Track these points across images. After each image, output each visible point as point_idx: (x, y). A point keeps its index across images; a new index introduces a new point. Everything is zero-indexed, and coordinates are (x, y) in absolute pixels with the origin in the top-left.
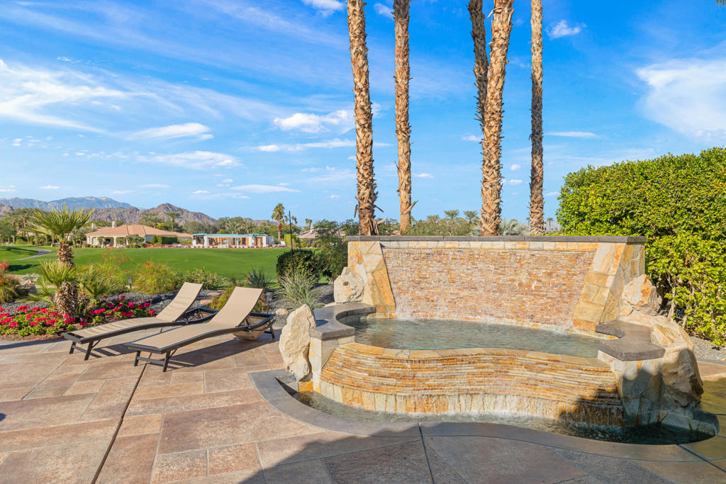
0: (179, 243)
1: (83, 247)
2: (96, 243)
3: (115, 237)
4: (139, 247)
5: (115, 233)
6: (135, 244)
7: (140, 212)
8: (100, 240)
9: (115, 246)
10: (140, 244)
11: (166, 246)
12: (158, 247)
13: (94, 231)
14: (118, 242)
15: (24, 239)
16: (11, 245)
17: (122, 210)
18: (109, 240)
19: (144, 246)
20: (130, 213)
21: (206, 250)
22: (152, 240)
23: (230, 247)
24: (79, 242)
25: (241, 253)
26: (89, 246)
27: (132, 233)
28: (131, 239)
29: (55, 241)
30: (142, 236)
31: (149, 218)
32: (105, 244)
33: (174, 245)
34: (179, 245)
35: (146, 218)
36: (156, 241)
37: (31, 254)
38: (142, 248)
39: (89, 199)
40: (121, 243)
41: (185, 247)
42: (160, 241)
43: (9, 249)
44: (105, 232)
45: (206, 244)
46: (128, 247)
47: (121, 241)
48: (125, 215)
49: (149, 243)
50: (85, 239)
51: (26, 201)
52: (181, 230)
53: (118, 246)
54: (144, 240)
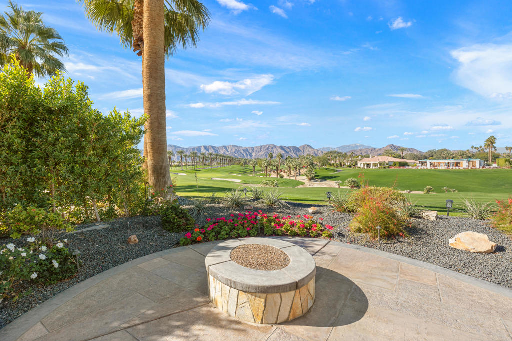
0: (409, 166)
1: (357, 168)
2: (362, 166)
3: (372, 163)
4: (386, 168)
5: (372, 161)
6: (383, 166)
7: (377, 150)
8: (364, 164)
10: (386, 166)
11: (402, 168)
12: (397, 168)
13: (361, 160)
14: (373, 165)
15: (330, 164)
16: (326, 167)
17: (367, 149)
18: (368, 165)
19: (389, 167)
21: (429, 170)
22: (393, 164)
23: (448, 168)
24: (354, 166)
25: (458, 172)
26: (359, 168)
27: (381, 160)
28: (381, 164)
30: (387, 162)
31: (388, 153)
32: (367, 166)
33: (407, 167)
34: (410, 167)
35: (386, 152)
36: (396, 165)
37: (335, 171)
39: (352, 145)
41: (414, 168)
42: (398, 165)
43: (327, 169)
44: (366, 160)
45: (429, 166)
46: (380, 168)
47: (375, 165)
48: (369, 152)
49: (392, 166)
50: (357, 164)
51: (327, 148)
53: (374, 168)
54: (388, 164)
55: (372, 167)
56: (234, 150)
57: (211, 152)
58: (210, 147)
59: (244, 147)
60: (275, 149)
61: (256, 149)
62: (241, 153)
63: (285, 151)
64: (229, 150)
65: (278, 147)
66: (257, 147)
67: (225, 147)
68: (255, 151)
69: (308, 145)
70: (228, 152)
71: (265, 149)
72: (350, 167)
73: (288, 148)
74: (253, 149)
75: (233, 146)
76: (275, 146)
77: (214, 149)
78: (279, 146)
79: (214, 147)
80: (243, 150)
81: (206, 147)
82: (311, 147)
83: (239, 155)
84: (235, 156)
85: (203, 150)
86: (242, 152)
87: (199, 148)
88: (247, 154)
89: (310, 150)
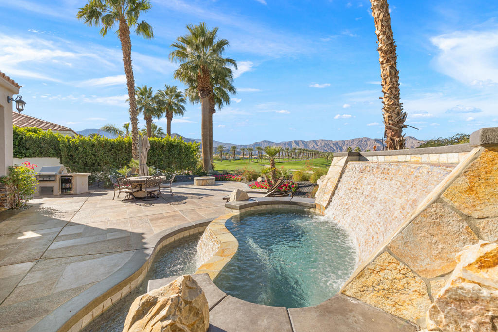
56: (323, 144)
57: (300, 147)
58: (300, 142)
59: (333, 141)
60: (369, 143)
61: (346, 143)
62: (331, 147)
64: (318, 144)
65: (371, 140)
66: (348, 141)
67: (314, 141)
68: (346, 144)
69: (411, 137)
70: (318, 146)
71: (357, 142)
74: (344, 142)
75: (322, 140)
76: (369, 139)
77: (304, 144)
78: (373, 138)
79: (303, 142)
80: (333, 144)
81: (296, 142)
82: (415, 139)
83: (329, 149)
84: (324, 150)
85: (294, 145)
86: (332, 145)
87: (290, 143)
88: (337, 148)
89: (414, 142)
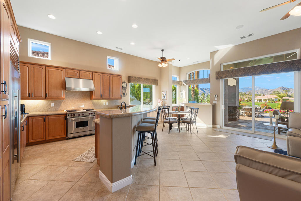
3: (263, 99)
5: (262, 98)
6: (270, 101)
7: (270, 91)
8: (257, 100)
9: (262, 102)
10: (273, 101)
13: (255, 97)
14: (264, 101)
17: (262, 90)
18: (260, 100)
19: (274, 102)
20: (266, 91)
24: (250, 101)
27: (269, 98)
28: (269, 100)
29: (243, 100)
31: (275, 93)
32: (259, 101)
38: (273, 103)
39: (250, 87)
40: (265, 101)
44: (259, 98)
46: (268, 102)
47: (265, 100)
49: (276, 101)
52: (290, 96)
53: (264, 102)
54: (274, 100)
55: (263, 102)
63: (204, 91)
72: (248, 101)
73: (206, 89)
